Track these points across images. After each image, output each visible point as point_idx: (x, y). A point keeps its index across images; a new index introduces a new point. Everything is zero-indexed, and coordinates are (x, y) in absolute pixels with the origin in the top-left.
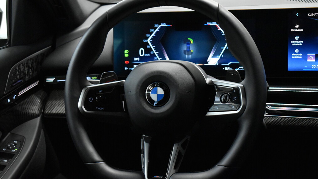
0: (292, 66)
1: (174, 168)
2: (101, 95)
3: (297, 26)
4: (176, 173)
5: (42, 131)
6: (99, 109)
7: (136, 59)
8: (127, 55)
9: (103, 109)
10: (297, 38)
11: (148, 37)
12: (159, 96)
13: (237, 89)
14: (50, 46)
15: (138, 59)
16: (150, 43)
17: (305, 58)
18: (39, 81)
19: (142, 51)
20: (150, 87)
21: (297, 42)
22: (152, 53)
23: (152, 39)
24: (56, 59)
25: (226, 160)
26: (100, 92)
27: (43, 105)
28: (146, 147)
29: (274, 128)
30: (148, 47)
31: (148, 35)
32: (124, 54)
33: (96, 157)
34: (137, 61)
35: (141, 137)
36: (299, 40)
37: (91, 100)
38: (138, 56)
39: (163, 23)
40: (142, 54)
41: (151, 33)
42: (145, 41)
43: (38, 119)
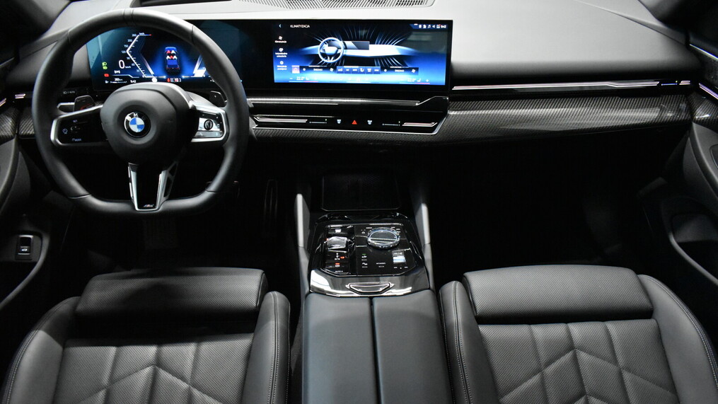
0: (278, 78)
1: (165, 196)
2: (76, 125)
3: (280, 38)
4: (167, 200)
5: (20, 153)
6: (76, 140)
7: (116, 72)
8: (105, 68)
9: (80, 140)
10: (281, 50)
11: (127, 48)
12: (139, 127)
13: (219, 115)
14: (12, 59)
15: (119, 72)
16: (129, 55)
17: (290, 70)
18: (5, 99)
19: (121, 62)
20: (128, 118)
21: (281, 54)
22: (133, 65)
23: (131, 50)
24: (22, 73)
25: (214, 186)
26: (74, 121)
27: (17, 125)
28: (133, 175)
29: (263, 141)
30: (128, 58)
31: (126, 46)
32: (102, 66)
33: (81, 190)
34: (118, 74)
35: (128, 165)
36: (283, 52)
37: (65, 132)
38: (119, 69)
39: (142, 32)
40: (122, 66)
41: (130, 43)
42: (124, 52)
43: (13, 142)
